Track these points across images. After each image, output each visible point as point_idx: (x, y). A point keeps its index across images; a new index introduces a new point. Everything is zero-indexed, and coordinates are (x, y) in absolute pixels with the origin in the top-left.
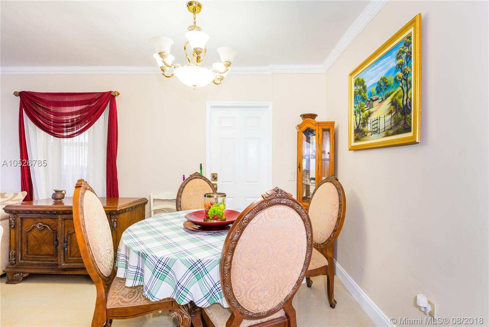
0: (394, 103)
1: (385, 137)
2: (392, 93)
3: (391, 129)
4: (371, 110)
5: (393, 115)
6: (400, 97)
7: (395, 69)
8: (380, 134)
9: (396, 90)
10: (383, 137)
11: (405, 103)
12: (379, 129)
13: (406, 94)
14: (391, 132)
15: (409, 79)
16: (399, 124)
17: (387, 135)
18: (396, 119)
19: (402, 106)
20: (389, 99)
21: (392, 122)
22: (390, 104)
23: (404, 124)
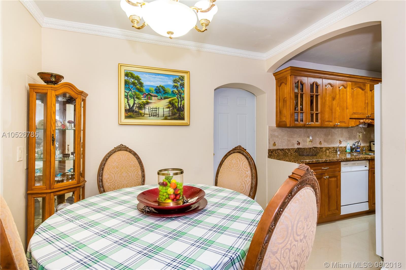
0: (171, 103)
1: (163, 120)
2: (170, 98)
3: (169, 116)
4: (149, 101)
5: (171, 109)
6: (176, 102)
7: (172, 87)
8: (159, 117)
9: (173, 97)
10: (162, 120)
11: (179, 106)
12: (158, 114)
13: (180, 102)
14: (169, 118)
15: (182, 96)
16: (175, 115)
17: (166, 119)
18: (174, 112)
19: (177, 107)
20: (168, 100)
21: (170, 113)
22: (168, 103)
23: (179, 116)
